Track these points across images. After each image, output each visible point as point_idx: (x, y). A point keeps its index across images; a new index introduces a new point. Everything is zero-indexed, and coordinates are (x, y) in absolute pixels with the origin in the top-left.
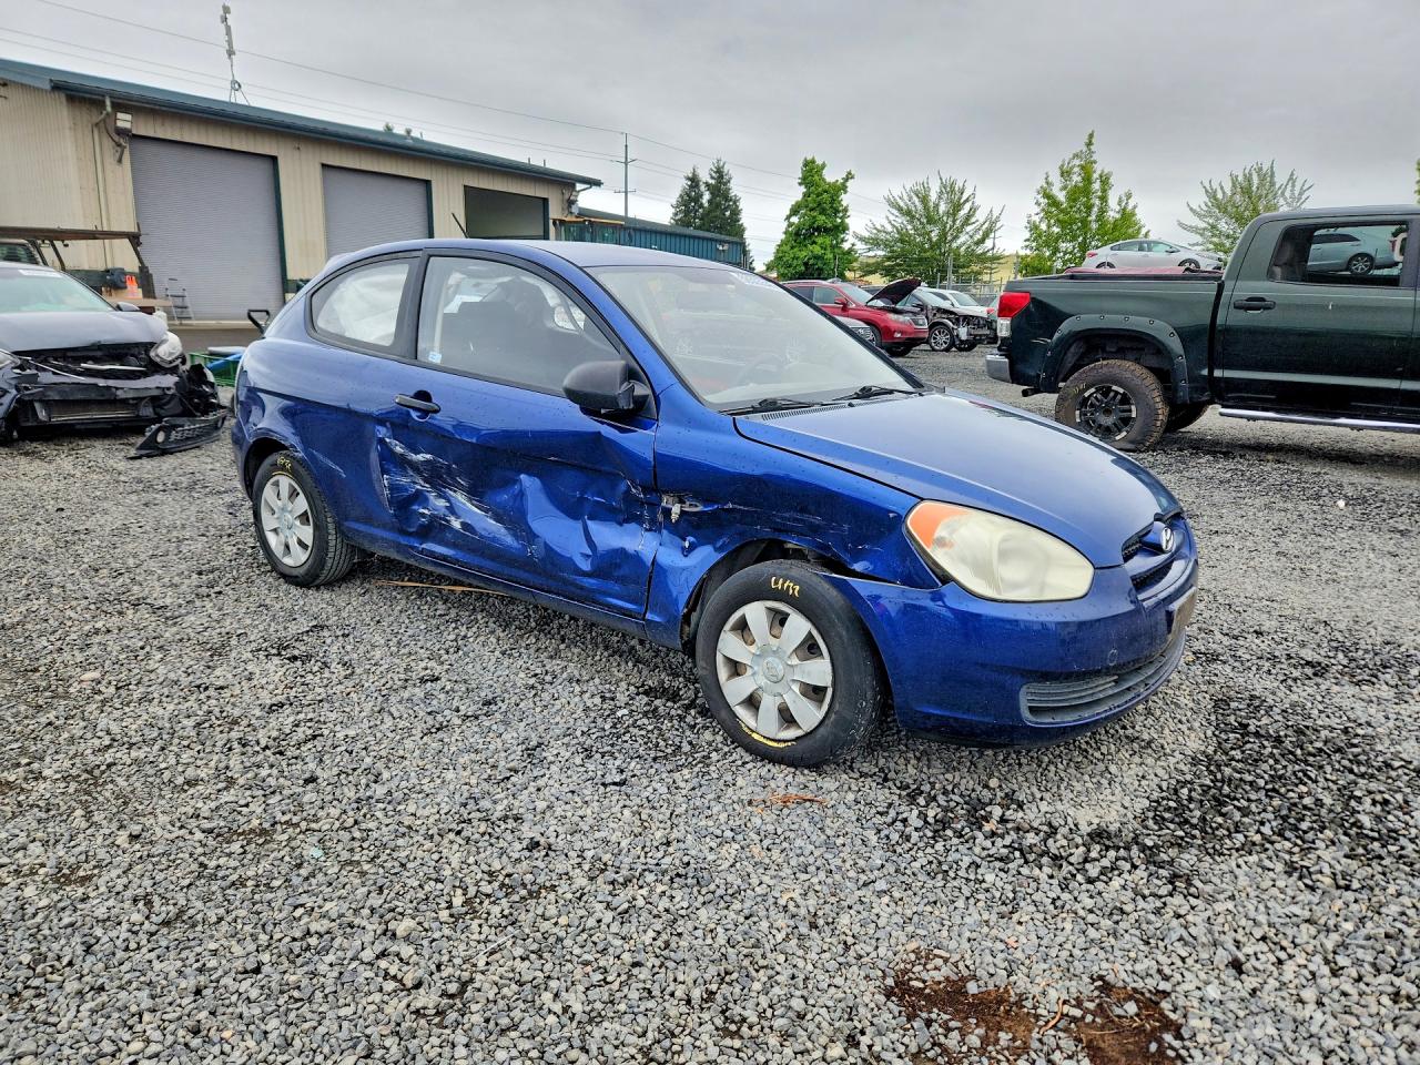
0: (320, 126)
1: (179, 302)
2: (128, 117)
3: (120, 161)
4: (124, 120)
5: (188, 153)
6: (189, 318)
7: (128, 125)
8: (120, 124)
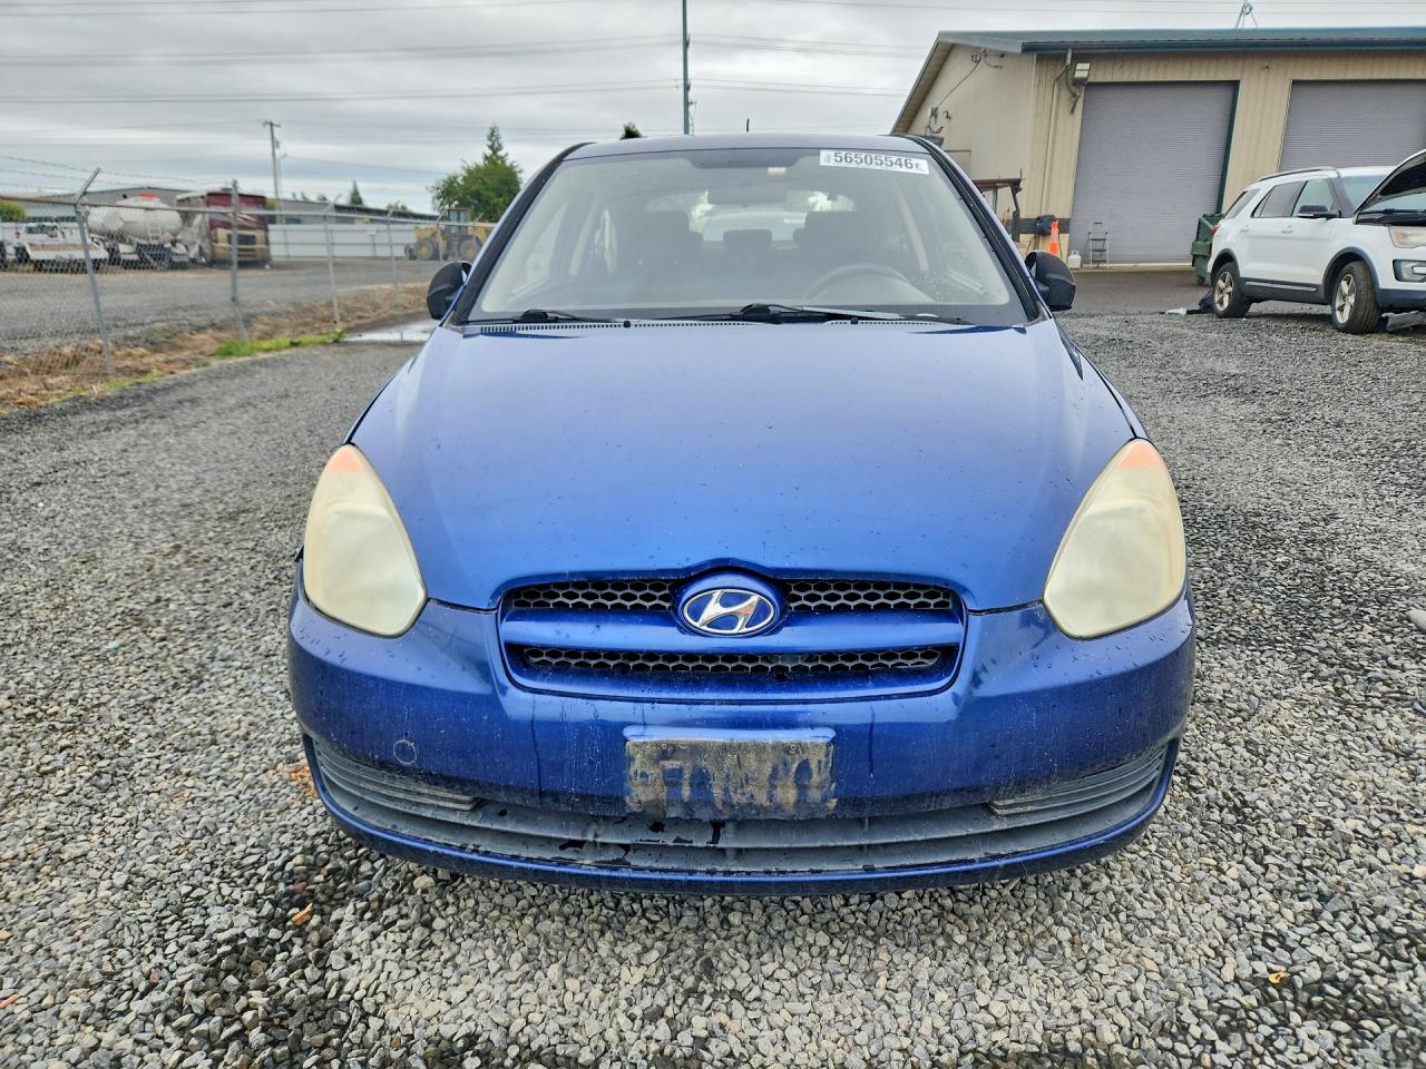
0: (1297, 37)
1: (1099, 245)
2: (1087, 66)
3: (1072, 111)
4: (1082, 70)
5: (1143, 92)
6: (1104, 261)
7: (1085, 74)
8: (1078, 75)
